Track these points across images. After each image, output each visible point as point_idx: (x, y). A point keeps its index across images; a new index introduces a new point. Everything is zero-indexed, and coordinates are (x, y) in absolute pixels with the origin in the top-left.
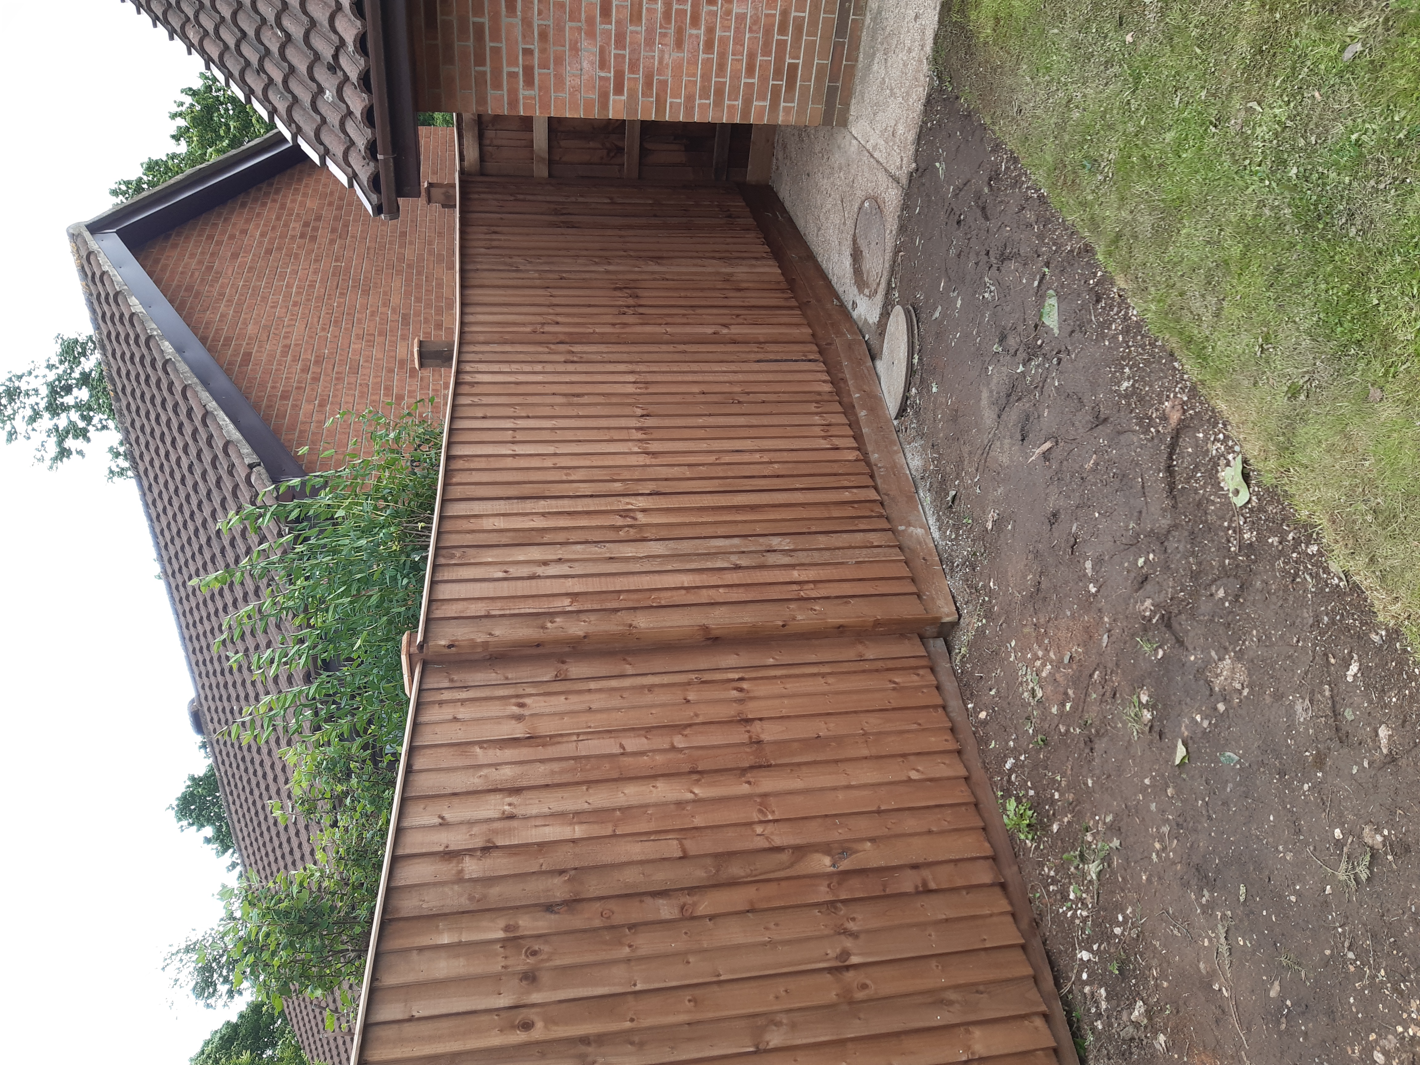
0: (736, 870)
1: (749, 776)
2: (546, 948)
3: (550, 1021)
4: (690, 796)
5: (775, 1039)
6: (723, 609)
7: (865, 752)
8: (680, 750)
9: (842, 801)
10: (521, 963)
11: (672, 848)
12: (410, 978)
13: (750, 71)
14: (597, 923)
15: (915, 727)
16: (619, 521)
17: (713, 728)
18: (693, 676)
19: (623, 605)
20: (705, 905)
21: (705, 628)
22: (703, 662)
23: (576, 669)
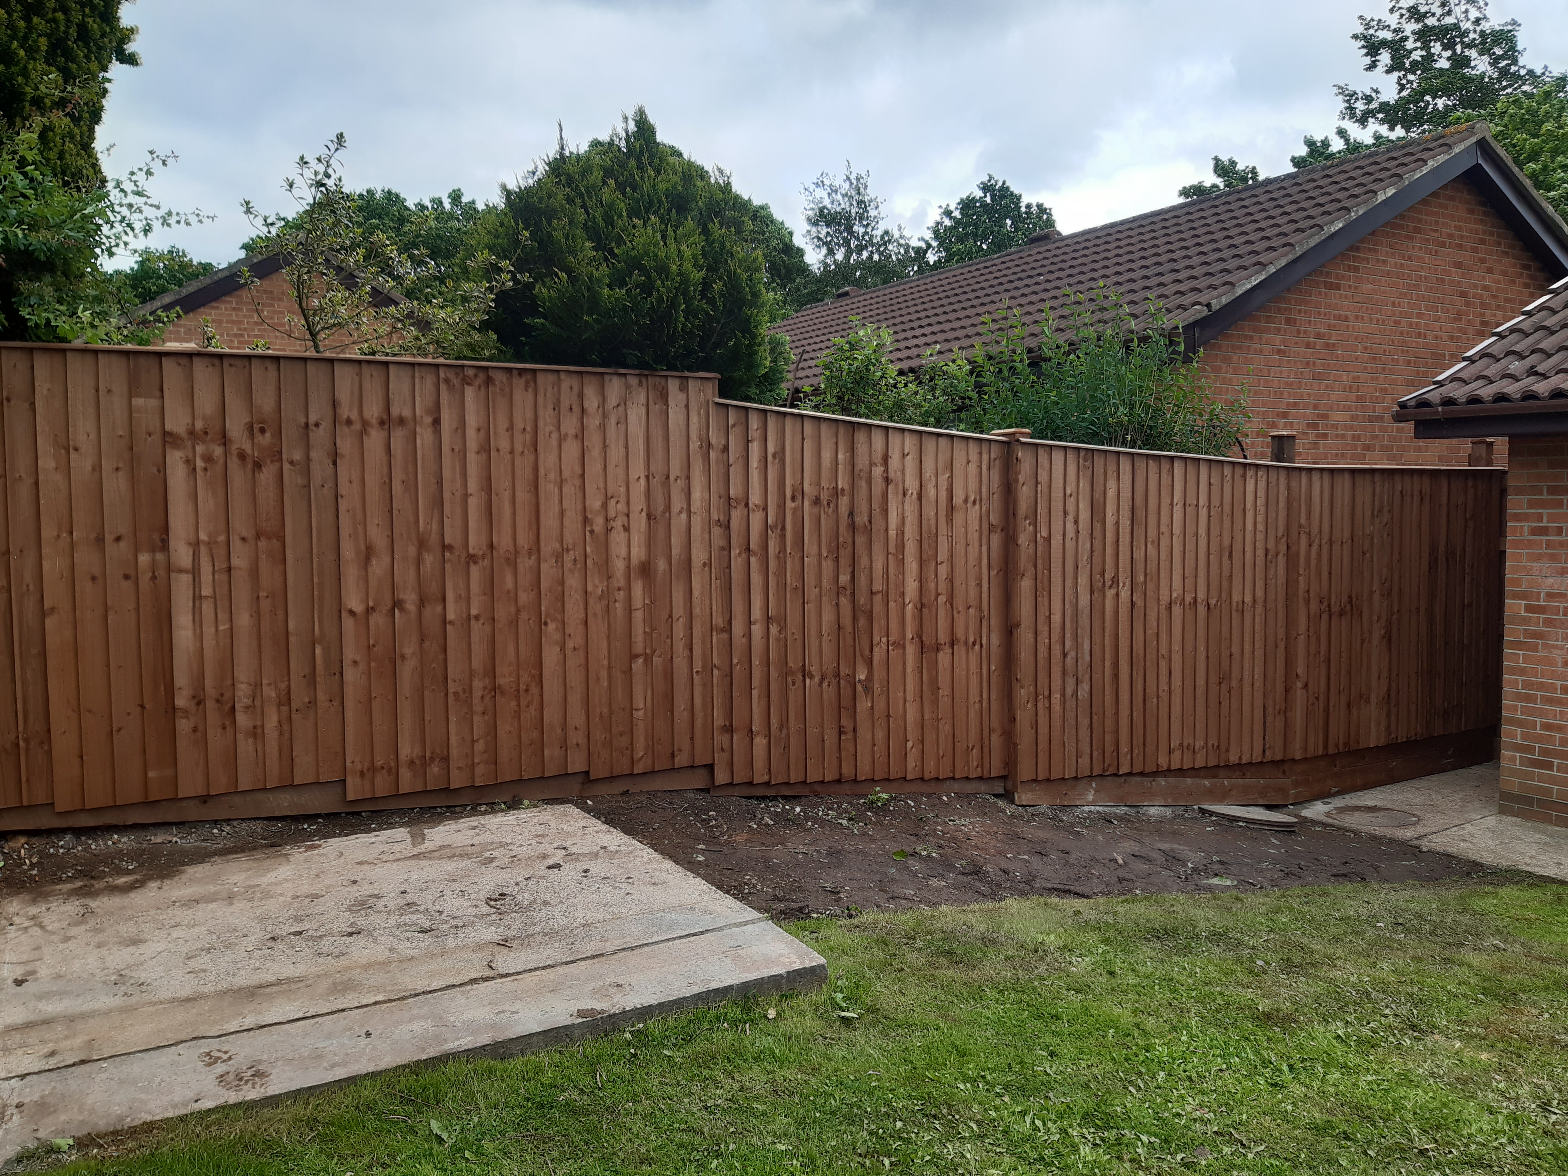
0: (862, 622)
1: (916, 640)
2: (830, 511)
3: (794, 510)
4: (907, 601)
5: (774, 629)
6: (1032, 640)
7: (926, 717)
8: (936, 599)
9: (896, 695)
10: (825, 497)
11: (878, 586)
12: (823, 438)
13: (1547, 727)
14: (841, 539)
15: (941, 754)
16: (1109, 576)
17: (949, 621)
18: (986, 614)
19: (1039, 572)
20: (844, 601)
21: (1018, 625)
22: (995, 622)
23: (996, 539)
